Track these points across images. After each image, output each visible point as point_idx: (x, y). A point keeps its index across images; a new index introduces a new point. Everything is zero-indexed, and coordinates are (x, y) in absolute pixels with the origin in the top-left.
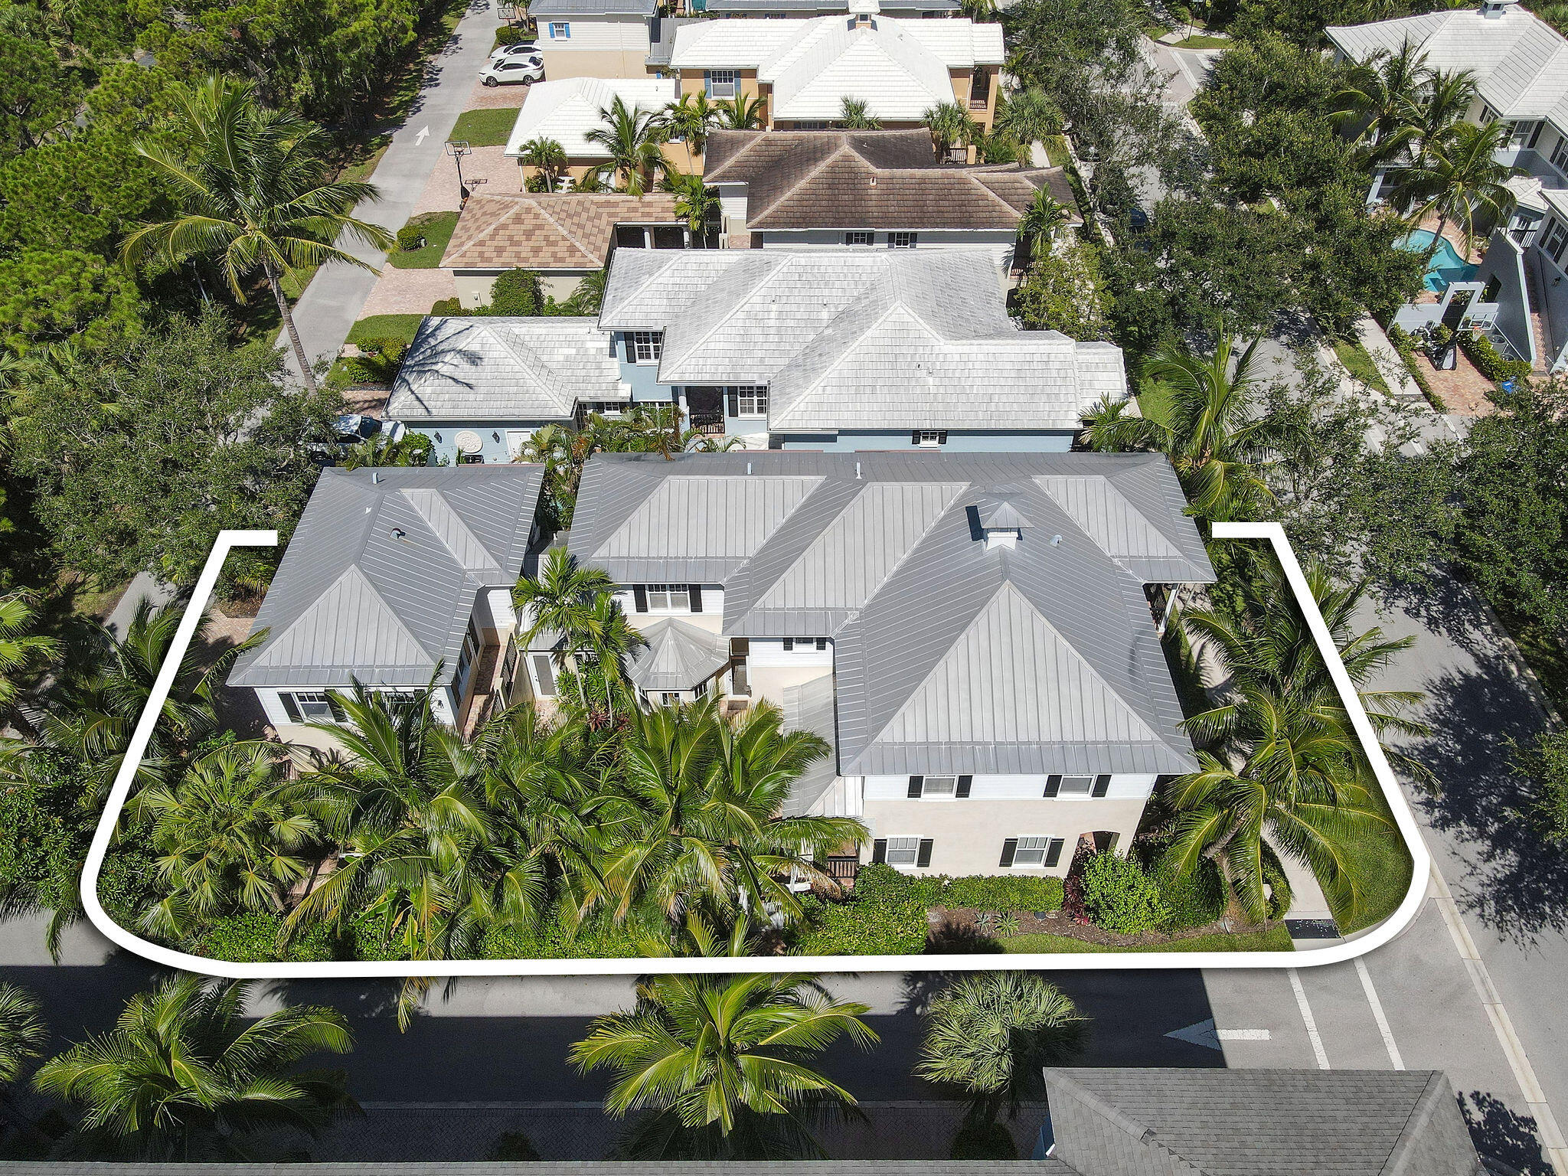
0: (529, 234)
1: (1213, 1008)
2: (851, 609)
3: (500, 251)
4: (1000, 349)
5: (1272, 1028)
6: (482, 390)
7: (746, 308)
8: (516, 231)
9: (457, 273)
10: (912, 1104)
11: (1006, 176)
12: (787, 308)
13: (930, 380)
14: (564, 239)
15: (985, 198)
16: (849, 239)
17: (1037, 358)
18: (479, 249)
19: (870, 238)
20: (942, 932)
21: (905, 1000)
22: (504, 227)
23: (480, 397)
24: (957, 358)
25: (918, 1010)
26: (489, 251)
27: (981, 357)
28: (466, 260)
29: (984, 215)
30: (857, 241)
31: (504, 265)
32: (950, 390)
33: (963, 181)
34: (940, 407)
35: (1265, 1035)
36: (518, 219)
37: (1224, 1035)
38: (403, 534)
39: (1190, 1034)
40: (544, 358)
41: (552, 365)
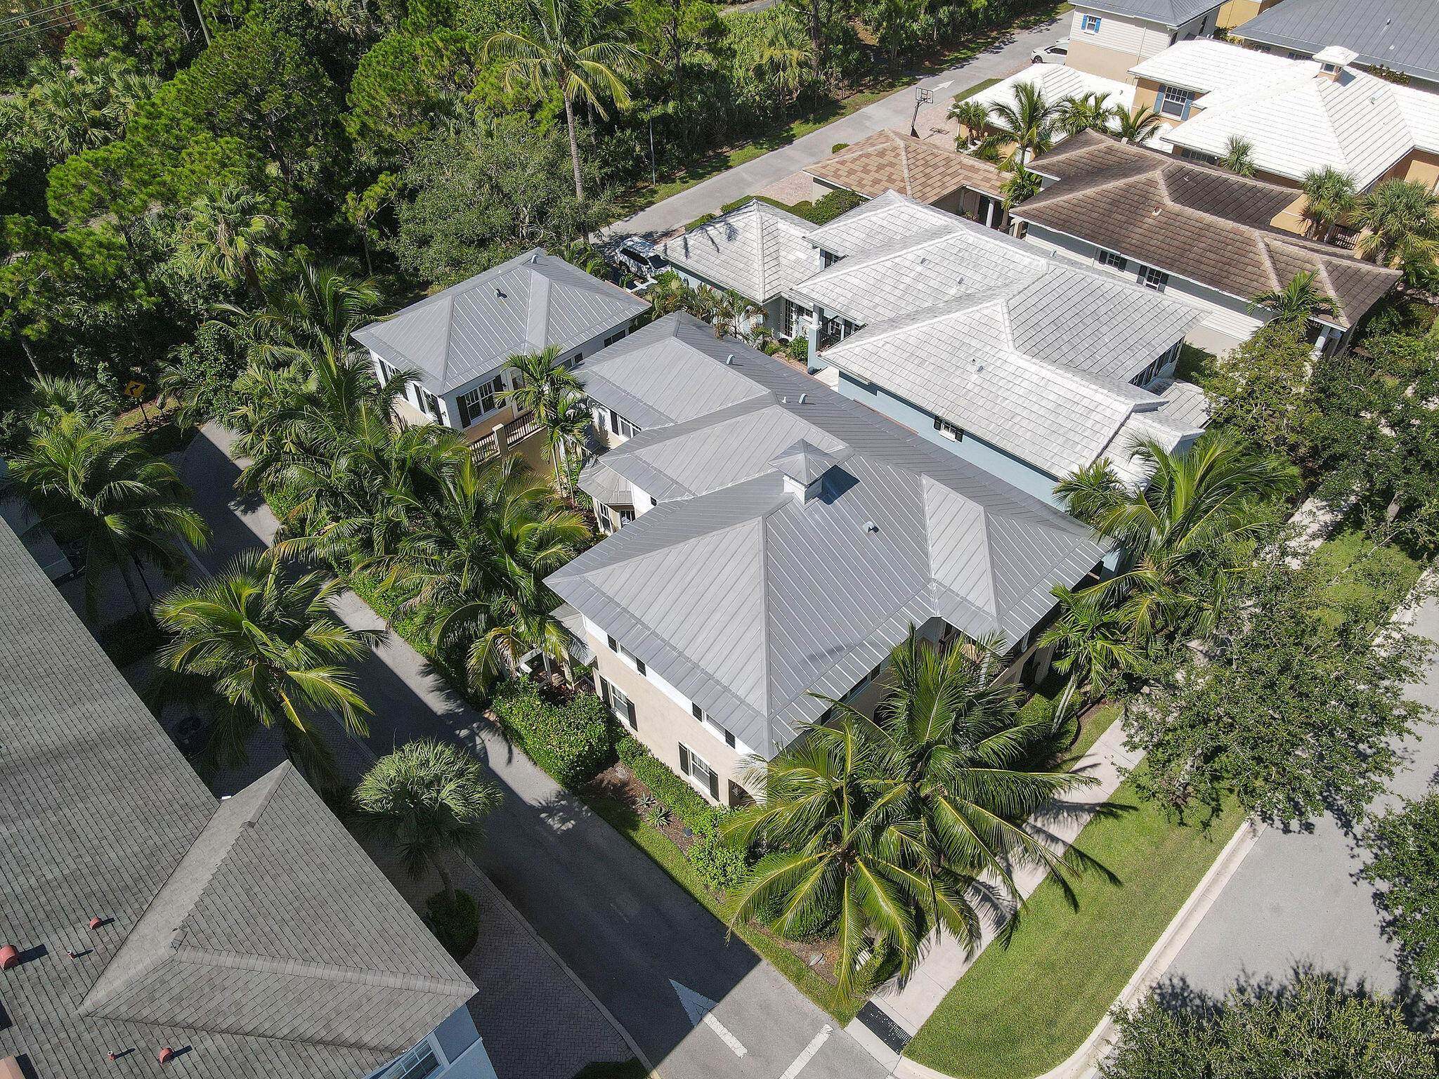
0: (880, 167)
1: (728, 999)
2: (690, 492)
3: (851, 172)
4: (1059, 380)
5: (751, 1053)
6: (723, 257)
7: (896, 260)
8: (874, 162)
9: (816, 180)
11: (1303, 253)
12: (928, 273)
13: (975, 377)
14: (903, 181)
15: (1258, 265)
16: (1103, 257)
17: (1085, 402)
18: (839, 166)
19: (1121, 264)
20: (614, 785)
21: (544, 803)
22: (868, 156)
23: (718, 262)
24: (1012, 369)
25: (543, 815)
26: (843, 171)
27: (1035, 379)
28: (823, 171)
29: (1242, 280)
31: (846, 184)
32: (983, 393)
33: (1249, 242)
34: (963, 403)
35: (740, 1051)
36: (882, 154)
37: (710, 1020)
38: (505, 296)
39: (688, 997)
40: (783, 253)
41: (784, 261)
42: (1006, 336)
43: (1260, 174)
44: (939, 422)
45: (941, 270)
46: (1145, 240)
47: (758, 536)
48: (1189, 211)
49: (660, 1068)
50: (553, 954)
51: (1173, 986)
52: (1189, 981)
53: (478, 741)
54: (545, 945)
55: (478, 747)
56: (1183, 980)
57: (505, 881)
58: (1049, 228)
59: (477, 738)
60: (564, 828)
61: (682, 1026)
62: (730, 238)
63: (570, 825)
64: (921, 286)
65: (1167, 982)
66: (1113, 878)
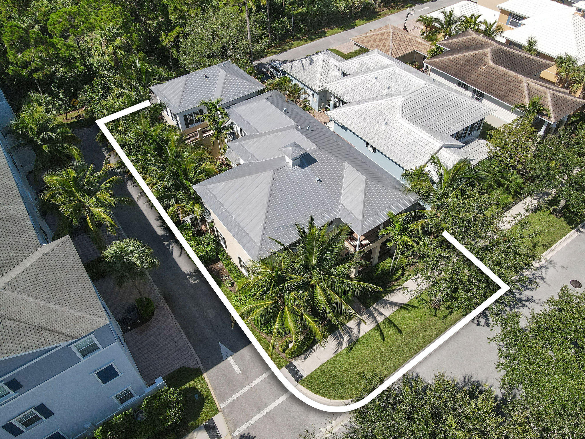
0: (381, 40)
1: (239, 352)
2: (257, 159)
3: (369, 41)
4: (417, 132)
5: (243, 373)
6: (306, 72)
7: (366, 77)
8: (378, 38)
9: (355, 44)
10: (157, 289)
11: (542, 89)
12: (378, 84)
13: (383, 127)
14: (389, 46)
15: (522, 92)
16: (459, 84)
17: (425, 141)
18: (364, 38)
19: (466, 88)
20: (216, 270)
21: (189, 273)
22: (377, 35)
23: (304, 73)
24: (399, 125)
25: (187, 277)
26: (366, 40)
27: (407, 130)
28: (358, 40)
29: (513, 98)
30: (462, 87)
31: (366, 46)
32: (386, 134)
33: (521, 82)
34: (377, 137)
35: (238, 371)
36: (382, 34)
37: (230, 359)
38: (208, 78)
39: (224, 349)
40: (330, 72)
41: (330, 75)
42: (399, 111)
43: (539, 54)
44: (368, 145)
45: (382, 83)
46: (477, 78)
47: (270, 179)
48: (498, 67)
49: (207, 373)
50: (179, 326)
51: (413, 376)
52: (419, 375)
53: (171, 247)
54: (177, 323)
55: (170, 249)
56: (417, 374)
57: (169, 299)
58: (438, 70)
59: (171, 245)
60: (194, 282)
61: (219, 359)
62: (310, 64)
63: (196, 282)
64: (373, 89)
65: (411, 374)
66: (400, 332)
